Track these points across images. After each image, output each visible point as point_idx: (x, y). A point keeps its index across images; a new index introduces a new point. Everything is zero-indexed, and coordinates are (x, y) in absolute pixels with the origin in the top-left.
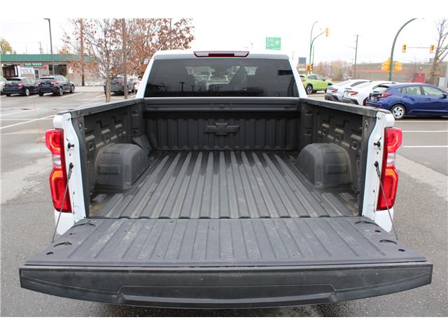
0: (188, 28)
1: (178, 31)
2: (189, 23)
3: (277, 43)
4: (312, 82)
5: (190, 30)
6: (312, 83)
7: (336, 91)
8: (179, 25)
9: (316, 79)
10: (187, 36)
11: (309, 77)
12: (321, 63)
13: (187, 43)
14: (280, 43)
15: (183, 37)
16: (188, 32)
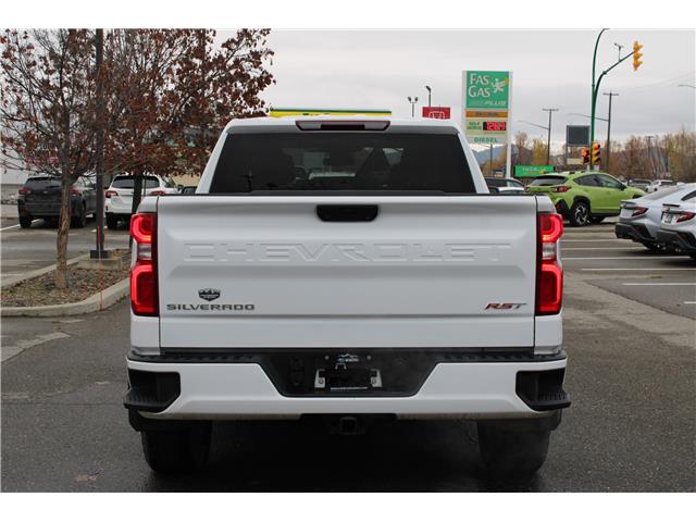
0: (256, 55)
1: (231, 62)
2: (259, 43)
3: (498, 86)
4: (589, 192)
5: (262, 59)
6: (586, 194)
7: (642, 212)
8: (234, 46)
9: (600, 185)
10: (255, 73)
11: (579, 181)
12: (633, 144)
13: (252, 92)
14: (506, 88)
15: (243, 77)
16: (257, 65)
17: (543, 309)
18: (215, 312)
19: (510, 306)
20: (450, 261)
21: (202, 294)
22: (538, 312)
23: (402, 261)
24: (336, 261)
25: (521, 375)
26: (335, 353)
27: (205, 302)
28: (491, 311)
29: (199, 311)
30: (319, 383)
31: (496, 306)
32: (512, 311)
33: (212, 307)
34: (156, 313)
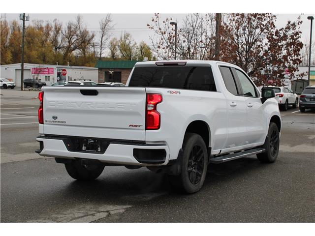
17: (148, 128)
18: (56, 123)
19: (137, 126)
20: (117, 109)
21: (53, 117)
22: (146, 129)
23: (103, 109)
24: (85, 108)
25: (135, 150)
26: (88, 138)
27: (53, 120)
28: (131, 127)
29: (53, 123)
30: (84, 148)
31: (132, 126)
32: (138, 127)
33: (56, 122)
34: (43, 123)
